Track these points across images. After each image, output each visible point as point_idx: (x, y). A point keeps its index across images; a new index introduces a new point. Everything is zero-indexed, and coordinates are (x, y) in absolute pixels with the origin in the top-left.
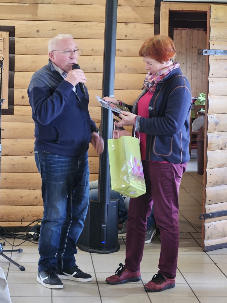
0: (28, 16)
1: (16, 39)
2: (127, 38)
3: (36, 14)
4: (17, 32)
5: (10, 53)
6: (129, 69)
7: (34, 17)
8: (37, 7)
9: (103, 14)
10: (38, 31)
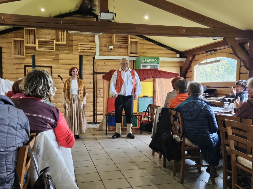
0: (56, 63)
1: (53, 70)
2: (85, 69)
3: (59, 63)
4: (53, 68)
5: (51, 74)
6: (86, 78)
7: (58, 63)
8: (59, 61)
9: (79, 63)
10: (59, 67)
